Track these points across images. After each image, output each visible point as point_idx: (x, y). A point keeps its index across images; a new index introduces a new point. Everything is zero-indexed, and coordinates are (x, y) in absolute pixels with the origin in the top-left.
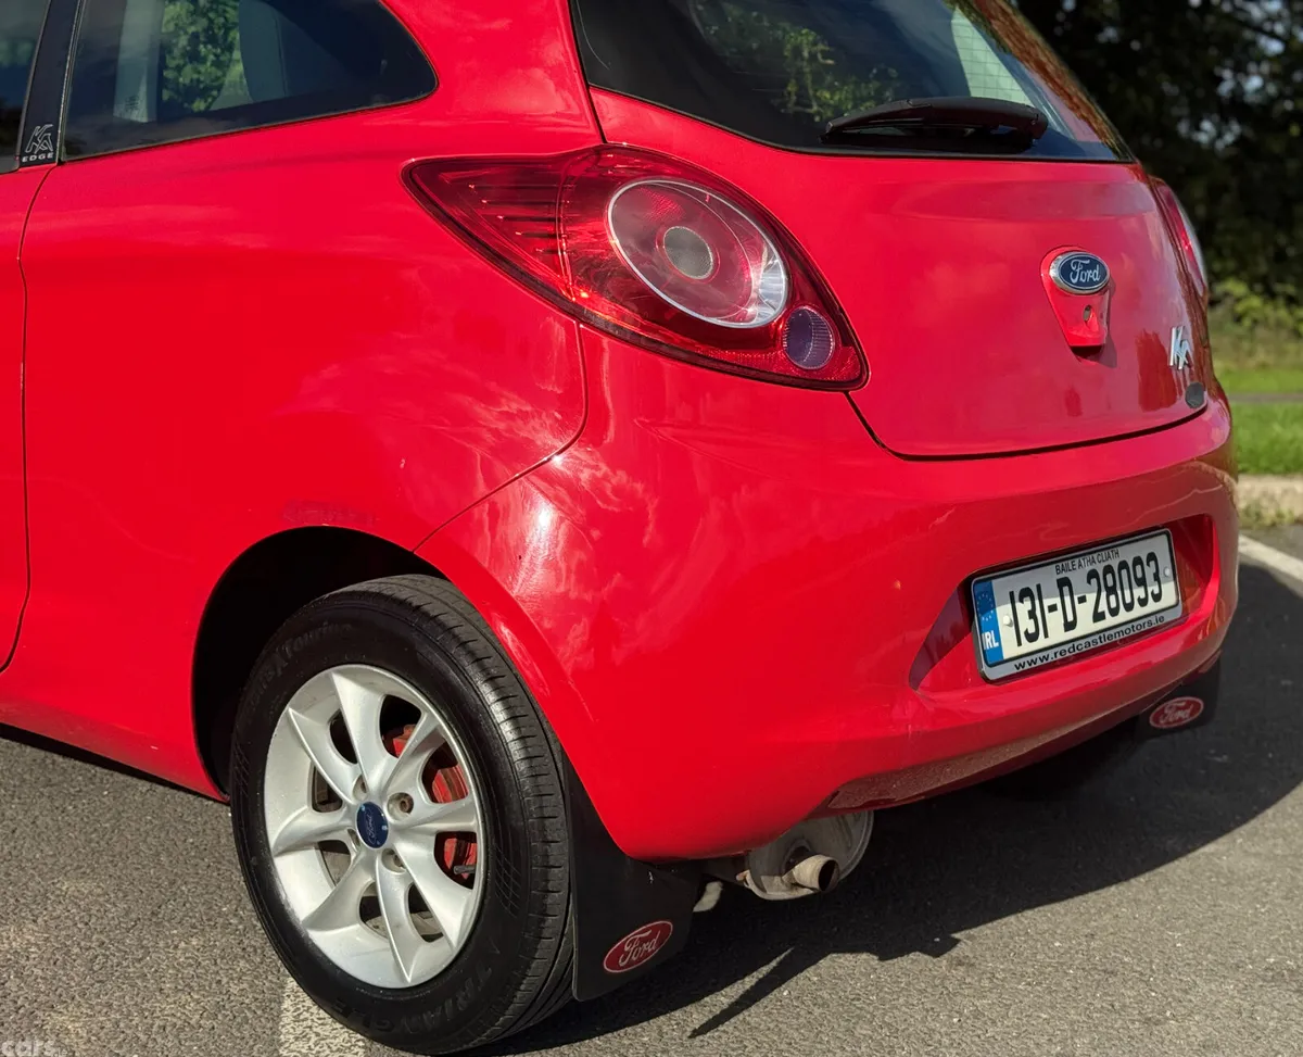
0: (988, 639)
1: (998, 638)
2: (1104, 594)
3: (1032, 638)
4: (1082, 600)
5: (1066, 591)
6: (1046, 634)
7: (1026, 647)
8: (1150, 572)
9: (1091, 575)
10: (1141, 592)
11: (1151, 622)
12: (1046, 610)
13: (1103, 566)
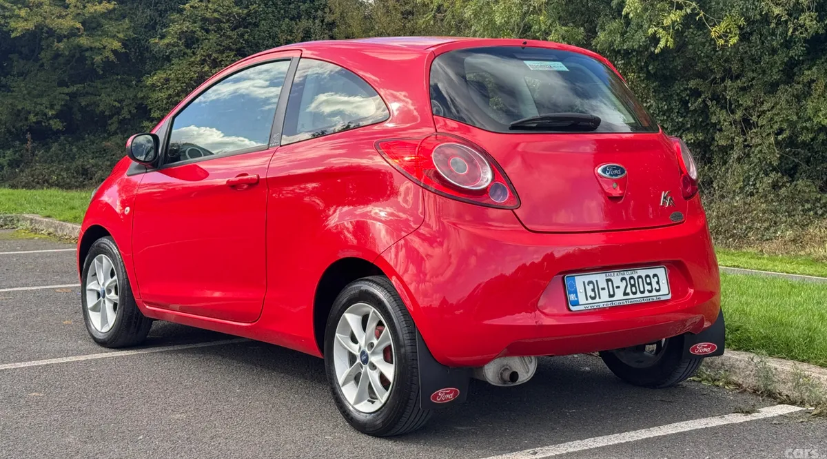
0: (573, 296)
1: (577, 296)
2: (629, 286)
3: (593, 298)
4: (618, 287)
5: (610, 283)
6: (600, 298)
7: (590, 301)
8: (654, 281)
9: (623, 279)
10: (649, 287)
11: (655, 299)
12: (600, 289)
13: (629, 276)
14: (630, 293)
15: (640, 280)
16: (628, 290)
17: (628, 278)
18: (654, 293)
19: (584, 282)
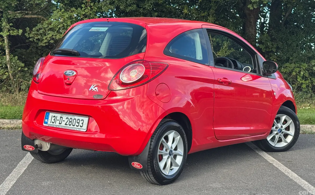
0: (46, 120)
1: (48, 121)
2: (69, 121)
3: (53, 123)
4: (64, 121)
5: (61, 118)
6: (55, 123)
7: (52, 123)
8: (81, 122)
9: (67, 118)
10: (78, 124)
11: (78, 130)
12: (57, 120)
13: (70, 117)
14: (68, 125)
15: (75, 120)
16: (68, 123)
17: (69, 118)
18: (79, 127)
19: (52, 116)
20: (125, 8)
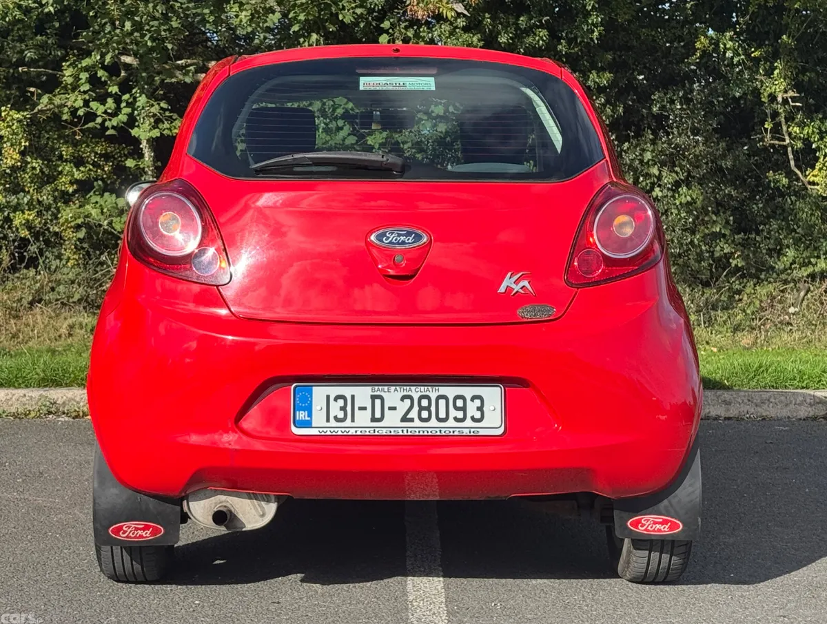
0: (302, 415)
1: (310, 415)
2: (416, 408)
3: (340, 420)
4: (393, 409)
5: (378, 402)
6: (353, 420)
7: (333, 423)
8: (472, 406)
9: (405, 397)
10: (460, 415)
11: (466, 432)
12: (356, 408)
13: (420, 394)
14: (416, 419)
15: (442, 402)
16: (414, 414)
17: (416, 397)
19: (328, 397)
20: (514, 41)
